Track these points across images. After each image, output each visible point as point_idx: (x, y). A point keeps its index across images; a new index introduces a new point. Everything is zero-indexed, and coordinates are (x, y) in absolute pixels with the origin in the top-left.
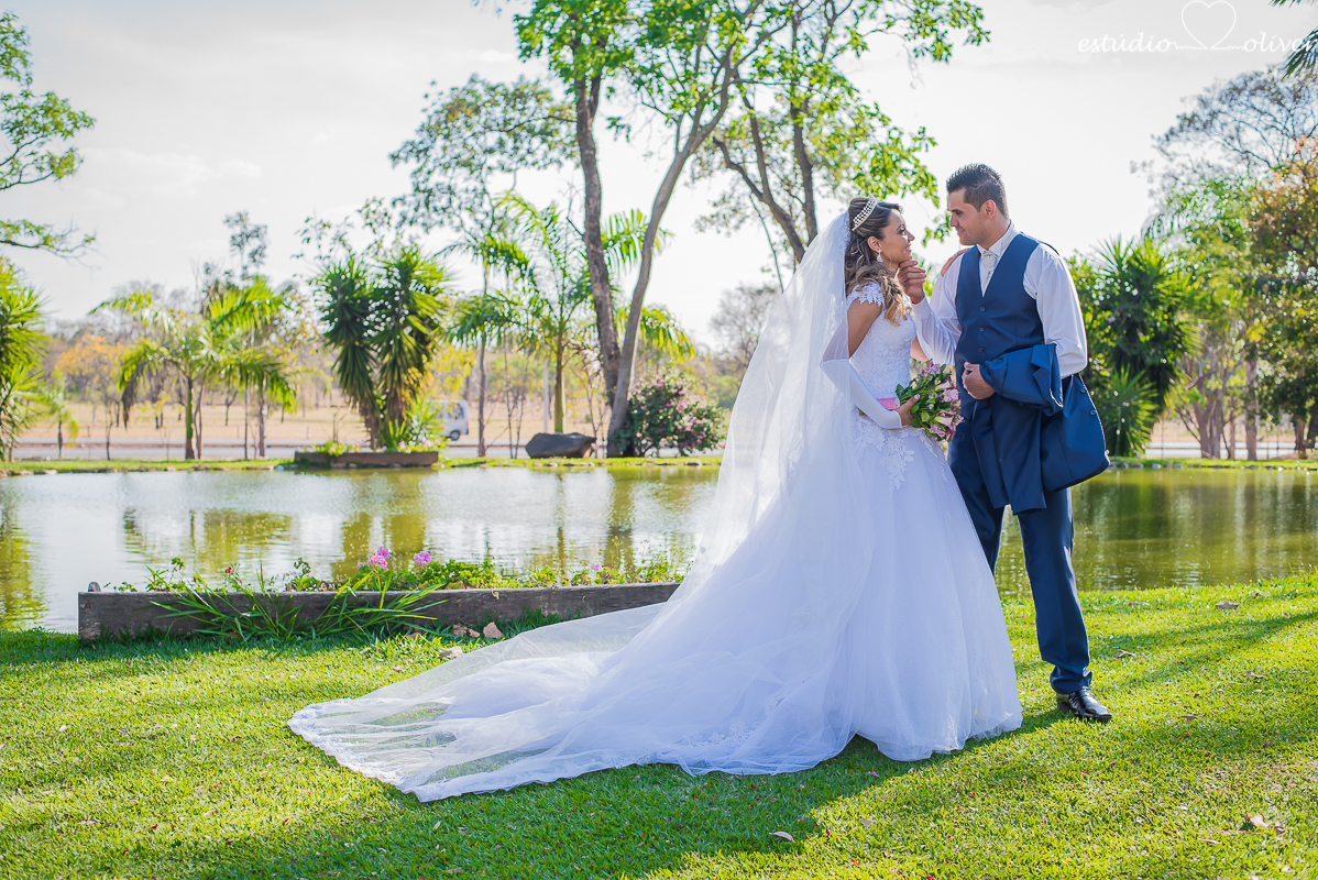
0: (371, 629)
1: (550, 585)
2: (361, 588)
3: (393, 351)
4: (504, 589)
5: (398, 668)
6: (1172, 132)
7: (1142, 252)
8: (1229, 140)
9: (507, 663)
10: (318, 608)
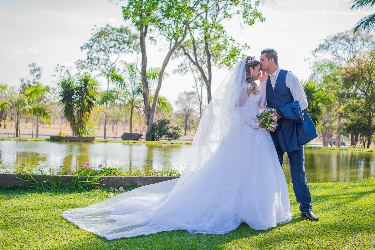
0: (84, 187)
1: (140, 176)
2: (81, 175)
3: (81, 106)
4: (126, 176)
5: (94, 199)
6: (317, 49)
7: (309, 84)
8: (333, 52)
9: (130, 198)
10: (68, 180)
